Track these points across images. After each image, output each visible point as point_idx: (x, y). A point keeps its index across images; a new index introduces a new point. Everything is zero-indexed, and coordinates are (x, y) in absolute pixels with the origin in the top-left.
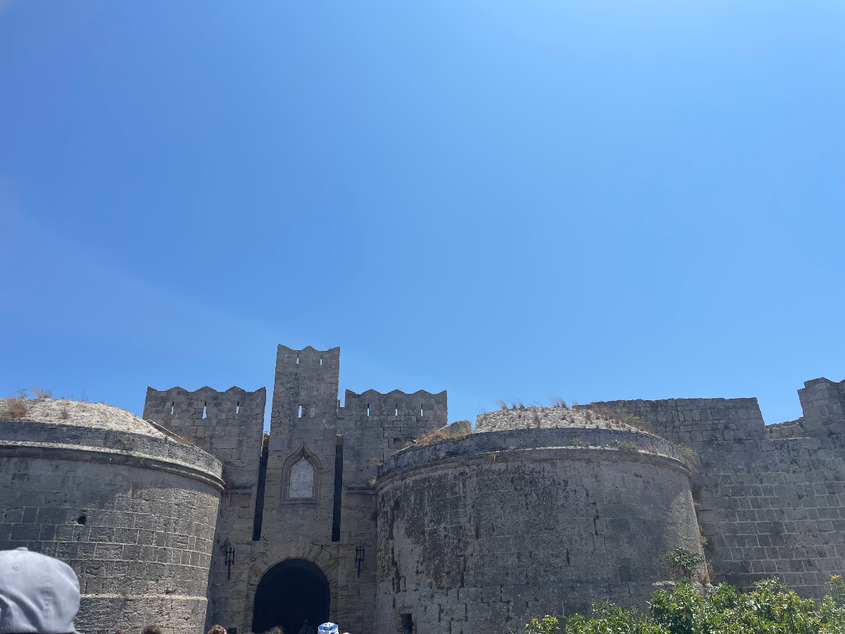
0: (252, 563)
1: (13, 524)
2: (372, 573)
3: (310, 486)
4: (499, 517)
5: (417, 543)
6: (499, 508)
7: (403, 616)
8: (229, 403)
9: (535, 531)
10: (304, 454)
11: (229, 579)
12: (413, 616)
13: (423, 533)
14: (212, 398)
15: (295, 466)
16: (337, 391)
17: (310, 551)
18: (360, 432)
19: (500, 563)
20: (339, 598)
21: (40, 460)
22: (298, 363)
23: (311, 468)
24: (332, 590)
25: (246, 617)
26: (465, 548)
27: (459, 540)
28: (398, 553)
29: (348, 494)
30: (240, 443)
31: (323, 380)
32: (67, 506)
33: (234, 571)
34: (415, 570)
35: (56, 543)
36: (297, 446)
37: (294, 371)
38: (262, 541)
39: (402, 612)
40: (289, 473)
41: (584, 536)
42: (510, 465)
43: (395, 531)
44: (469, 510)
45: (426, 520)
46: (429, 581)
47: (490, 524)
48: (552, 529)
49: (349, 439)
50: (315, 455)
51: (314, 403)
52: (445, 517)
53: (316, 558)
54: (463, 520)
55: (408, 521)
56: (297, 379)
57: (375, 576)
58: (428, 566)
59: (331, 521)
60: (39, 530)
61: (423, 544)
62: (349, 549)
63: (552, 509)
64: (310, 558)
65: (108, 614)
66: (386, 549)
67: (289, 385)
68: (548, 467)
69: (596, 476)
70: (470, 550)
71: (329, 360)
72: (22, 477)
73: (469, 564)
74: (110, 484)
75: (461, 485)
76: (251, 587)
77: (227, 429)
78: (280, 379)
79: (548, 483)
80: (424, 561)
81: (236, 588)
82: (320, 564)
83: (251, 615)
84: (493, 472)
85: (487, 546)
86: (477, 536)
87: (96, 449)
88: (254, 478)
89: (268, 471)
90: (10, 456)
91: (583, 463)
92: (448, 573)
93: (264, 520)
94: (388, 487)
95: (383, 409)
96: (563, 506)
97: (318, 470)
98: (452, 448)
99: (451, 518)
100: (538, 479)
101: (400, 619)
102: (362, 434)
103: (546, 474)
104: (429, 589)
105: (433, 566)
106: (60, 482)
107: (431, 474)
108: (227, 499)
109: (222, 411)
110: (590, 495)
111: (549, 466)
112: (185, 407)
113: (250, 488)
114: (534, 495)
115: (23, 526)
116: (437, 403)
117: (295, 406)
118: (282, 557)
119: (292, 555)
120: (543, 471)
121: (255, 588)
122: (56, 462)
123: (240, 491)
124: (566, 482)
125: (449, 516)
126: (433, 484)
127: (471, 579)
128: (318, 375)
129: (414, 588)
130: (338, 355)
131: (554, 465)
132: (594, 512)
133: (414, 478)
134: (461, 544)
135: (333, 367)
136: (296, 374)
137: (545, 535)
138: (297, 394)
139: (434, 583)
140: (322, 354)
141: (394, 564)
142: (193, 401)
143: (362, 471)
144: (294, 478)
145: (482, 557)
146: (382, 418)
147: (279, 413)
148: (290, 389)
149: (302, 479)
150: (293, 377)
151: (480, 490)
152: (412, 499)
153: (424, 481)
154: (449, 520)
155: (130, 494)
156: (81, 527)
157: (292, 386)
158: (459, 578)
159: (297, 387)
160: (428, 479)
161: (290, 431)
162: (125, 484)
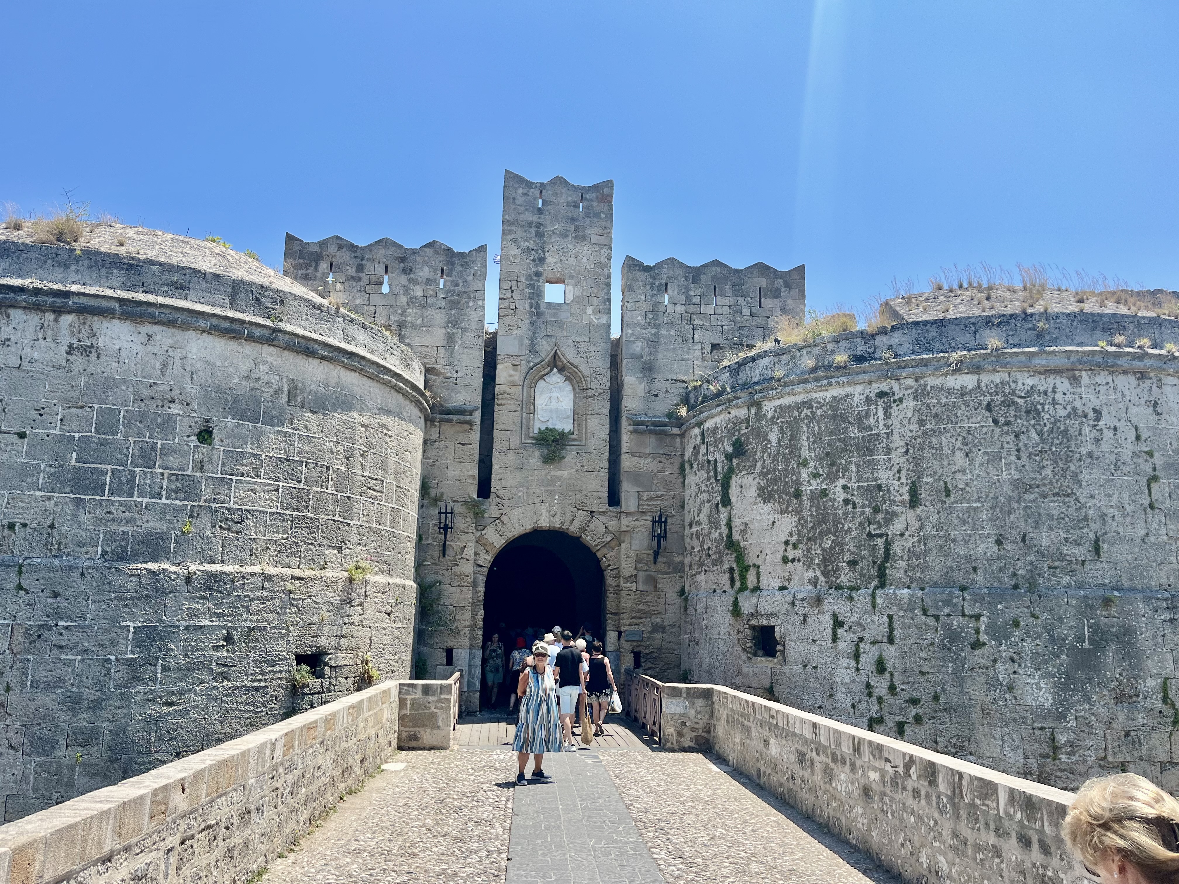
0: (479, 533)
1: (77, 435)
2: (677, 559)
3: (568, 417)
4: (963, 471)
5: (782, 512)
6: (959, 456)
7: (753, 628)
8: (426, 269)
9: (1032, 497)
10: (556, 363)
11: (444, 556)
12: (777, 629)
13: (798, 495)
14: (397, 259)
15: (541, 383)
16: (609, 258)
17: (573, 520)
18: (653, 331)
19: (961, 551)
20: (624, 593)
21: (116, 321)
22: (540, 206)
23: (570, 388)
24: (610, 581)
25: (473, 616)
26: (888, 521)
27: (876, 510)
28: (743, 528)
29: (635, 431)
30: (450, 338)
31: (584, 238)
32: (175, 409)
33: (454, 544)
34: (780, 555)
35: (162, 474)
36: (545, 348)
37: (534, 219)
38: (493, 500)
39: (754, 622)
40: (533, 393)
41: (1128, 509)
42: (985, 378)
43: (734, 492)
44: (898, 458)
45: (805, 475)
46: (810, 574)
47: (942, 483)
48: (1068, 495)
49: (634, 343)
50: (576, 367)
51: (571, 277)
52: (846, 470)
53: (583, 530)
54: (884, 476)
55: (761, 474)
56: (539, 235)
57: (682, 563)
58: (809, 550)
59: (605, 475)
60: (128, 449)
61: (798, 512)
62: (637, 520)
63: (1068, 459)
64: (574, 529)
65: (263, 600)
66: (714, 522)
67: (527, 244)
68: (1063, 384)
69: (1155, 404)
70: (897, 526)
71: (595, 204)
72: (87, 350)
73: (897, 548)
74: (248, 378)
75: (881, 414)
76: (479, 569)
77: (426, 314)
78: (511, 232)
79: (1061, 413)
80: (799, 541)
81: (456, 569)
82: (588, 539)
83: (481, 614)
84: (950, 392)
85: (934, 518)
86: (914, 502)
87: (218, 311)
88: (477, 400)
89: (498, 389)
90: (58, 311)
91: (1132, 380)
92: (852, 563)
93: (496, 467)
94: (718, 420)
95: (692, 293)
96: (1090, 455)
98: (861, 348)
99: (858, 471)
100: (1043, 405)
101: (748, 632)
102: (656, 335)
103: (1059, 397)
104: (810, 587)
105: (819, 551)
106: (158, 365)
107: (815, 395)
108: (433, 429)
109: (415, 282)
110: (1144, 437)
111: (1066, 382)
112: (352, 271)
113: (471, 413)
114: (1033, 434)
115: (96, 441)
116: (787, 285)
117: (538, 281)
118: (528, 527)
119: (544, 524)
120: (1054, 391)
121: (485, 571)
122: (147, 329)
123: (455, 418)
124: (1098, 413)
125: (854, 468)
126: (819, 412)
127: (901, 574)
128: (576, 230)
129: (777, 584)
130: (611, 195)
131: (1075, 380)
132: (1148, 468)
133: (777, 403)
134: (880, 517)
135: (603, 216)
136: (538, 225)
137: (1054, 507)
138: (542, 260)
139: (822, 578)
140: (582, 192)
141: (731, 544)
142: (364, 262)
143: (657, 395)
144: (541, 401)
145: (924, 540)
146: (691, 308)
147: (512, 291)
148: (529, 250)
149: (554, 405)
150: (533, 230)
151: (921, 422)
152: (773, 438)
153: (800, 406)
154: (854, 475)
155: (284, 399)
156: (204, 449)
157: (531, 247)
158: (874, 572)
159: (543, 248)
160: (808, 404)
161: (532, 323)
162: (274, 379)
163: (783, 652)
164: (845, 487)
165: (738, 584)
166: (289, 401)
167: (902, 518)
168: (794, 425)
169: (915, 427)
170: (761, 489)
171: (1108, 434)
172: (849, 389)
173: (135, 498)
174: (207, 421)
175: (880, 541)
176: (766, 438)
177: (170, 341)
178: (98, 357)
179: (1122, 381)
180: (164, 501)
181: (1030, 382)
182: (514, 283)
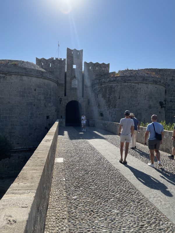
0: (65, 101)
2: (91, 105)
3: (76, 85)
5: (104, 99)
6: (125, 93)
7: (100, 113)
9: (132, 98)
12: (103, 113)
13: (106, 97)
14: (52, 61)
16: (82, 62)
19: (124, 104)
20: (84, 109)
21: (25, 76)
25: (64, 112)
27: (115, 99)
28: (99, 101)
29: (85, 87)
32: (32, 87)
33: (61, 102)
34: (104, 105)
35: (31, 95)
37: (72, 55)
38: (66, 96)
40: (71, 81)
41: (143, 100)
43: (98, 96)
44: (118, 93)
46: (107, 107)
47: (122, 96)
48: (136, 98)
54: (116, 95)
59: (82, 93)
60: (27, 92)
62: (86, 99)
64: (77, 100)
67: (70, 59)
74: (39, 83)
75: (116, 87)
77: (57, 70)
78: (68, 57)
79: (137, 88)
80: (106, 103)
81: (62, 106)
85: (121, 100)
89: (66, 81)
92: (112, 106)
93: (67, 92)
95: (94, 67)
96: (139, 93)
97: (78, 81)
100: (134, 87)
106: (29, 82)
108: (58, 87)
109: (55, 65)
110: (145, 91)
111: (137, 84)
113: (63, 84)
114: (133, 91)
115: (24, 91)
116: (107, 66)
117: (72, 64)
119: (73, 100)
121: (66, 106)
125: (113, 94)
126: (109, 87)
127: (117, 107)
129: (103, 108)
130: (82, 52)
132: (145, 95)
133: (104, 85)
135: (81, 55)
140: (78, 51)
142: (47, 62)
144: (73, 83)
145: (120, 103)
156: (35, 92)
161: (71, 71)
162: (42, 83)
163: (103, 116)
165: (99, 108)
166: (44, 85)
167: (118, 100)
168: (106, 88)
169: (120, 89)
170: (102, 96)
171: (141, 91)
172: (113, 84)
173: (29, 98)
174: (35, 88)
175: (115, 103)
176: (103, 90)
177: (31, 79)
178: (23, 81)
180: (32, 98)
182: (69, 65)
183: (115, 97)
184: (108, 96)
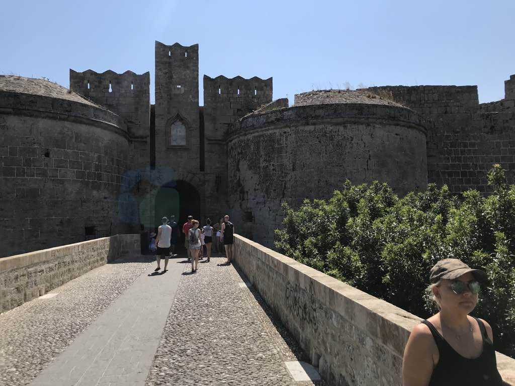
2: (225, 190)
3: (184, 138)
4: (309, 159)
5: (255, 173)
6: (308, 154)
7: (246, 213)
8: (126, 82)
9: (330, 167)
10: (179, 117)
12: (253, 212)
13: (259, 167)
14: (114, 78)
15: (173, 126)
17: (187, 177)
18: (215, 104)
20: (206, 203)
22: (170, 55)
23: (184, 127)
24: (202, 198)
25: (151, 213)
26: (286, 176)
27: (282, 172)
28: (243, 179)
29: (209, 144)
30: (136, 109)
31: (188, 68)
33: (141, 187)
34: (254, 188)
35: (34, 169)
36: (174, 112)
37: (168, 60)
38: (156, 170)
39: (246, 211)
40: (170, 129)
41: (359, 170)
42: (317, 127)
43: (240, 166)
44: (289, 155)
45: (262, 160)
46: (262, 194)
47: (302, 163)
48: (340, 166)
49: (208, 109)
50: (186, 119)
51: (183, 84)
52: (273, 159)
53: (191, 180)
54: (285, 161)
55: (248, 160)
56: (170, 67)
58: (262, 186)
59: (198, 160)
60: (21, 160)
61: (259, 173)
62: (211, 176)
63: (342, 154)
64: (187, 180)
66: (235, 177)
67: (165, 71)
69: (372, 135)
70: (289, 177)
71: (191, 54)
72: (3, 127)
73: (288, 185)
74: (60, 133)
75: (284, 139)
76: (152, 196)
77: (126, 100)
78: (158, 66)
79: (340, 138)
80: (259, 183)
81: (143, 196)
82: (193, 184)
83: (154, 212)
84: (306, 131)
85: (300, 175)
86: (294, 169)
88: (148, 133)
89: (156, 128)
91: (364, 126)
92: (275, 190)
93: (157, 158)
94: (236, 140)
95: (230, 90)
96: (348, 153)
97: (188, 129)
98: (279, 116)
100: (335, 136)
101: (244, 214)
102: (216, 106)
103: (340, 133)
104: (262, 198)
105: (265, 186)
106: (28, 131)
107: (265, 132)
108: (132, 145)
109: (122, 87)
110: (366, 146)
111: (342, 128)
112: (97, 84)
113: (146, 137)
114: (331, 145)
115: (10, 158)
116: (266, 86)
117: (170, 85)
118: (170, 180)
119: (176, 178)
120: (338, 131)
123: (140, 140)
124: (352, 138)
125: (276, 158)
126: (266, 139)
127: (289, 193)
128: (184, 65)
129: (253, 197)
130: (198, 50)
131: (345, 127)
132: (368, 156)
133: (253, 135)
134: (283, 175)
135: (195, 58)
136: (169, 63)
137: (336, 170)
138: (171, 77)
139: (266, 195)
140: (186, 49)
141: (240, 185)
142: (101, 80)
143: (217, 129)
144: (173, 132)
145: (296, 182)
146: (229, 95)
147: (160, 90)
148: (166, 73)
149: (179, 134)
150: (167, 65)
151: (297, 142)
152: (252, 147)
153: (260, 136)
154: (276, 160)
155: (74, 140)
156: (47, 159)
157: (167, 71)
158: (281, 193)
159: (171, 72)
160: (262, 136)
161: (168, 102)
162: (70, 133)
163: (254, 220)
164: (273, 165)
165: (242, 199)
166: (76, 141)
167: (290, 175)
168: (258, 143)
169: (295, 144)
170: (248, 165)
171: (355, 145)
172: (275, 131)
173: (26, 177)
174: (48, 150)
175: (283, 183)
176: (250, 147)
177: (32, 122)
178: (8, 129)
179: (361, 127)
180: (36, 177)
181: (331, 128)
182: (161, 86)
183: (282, 166)
184: (263, 164)
